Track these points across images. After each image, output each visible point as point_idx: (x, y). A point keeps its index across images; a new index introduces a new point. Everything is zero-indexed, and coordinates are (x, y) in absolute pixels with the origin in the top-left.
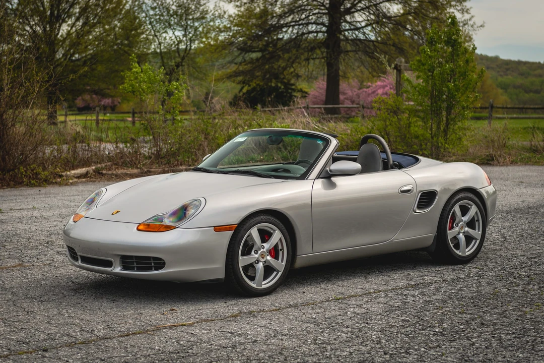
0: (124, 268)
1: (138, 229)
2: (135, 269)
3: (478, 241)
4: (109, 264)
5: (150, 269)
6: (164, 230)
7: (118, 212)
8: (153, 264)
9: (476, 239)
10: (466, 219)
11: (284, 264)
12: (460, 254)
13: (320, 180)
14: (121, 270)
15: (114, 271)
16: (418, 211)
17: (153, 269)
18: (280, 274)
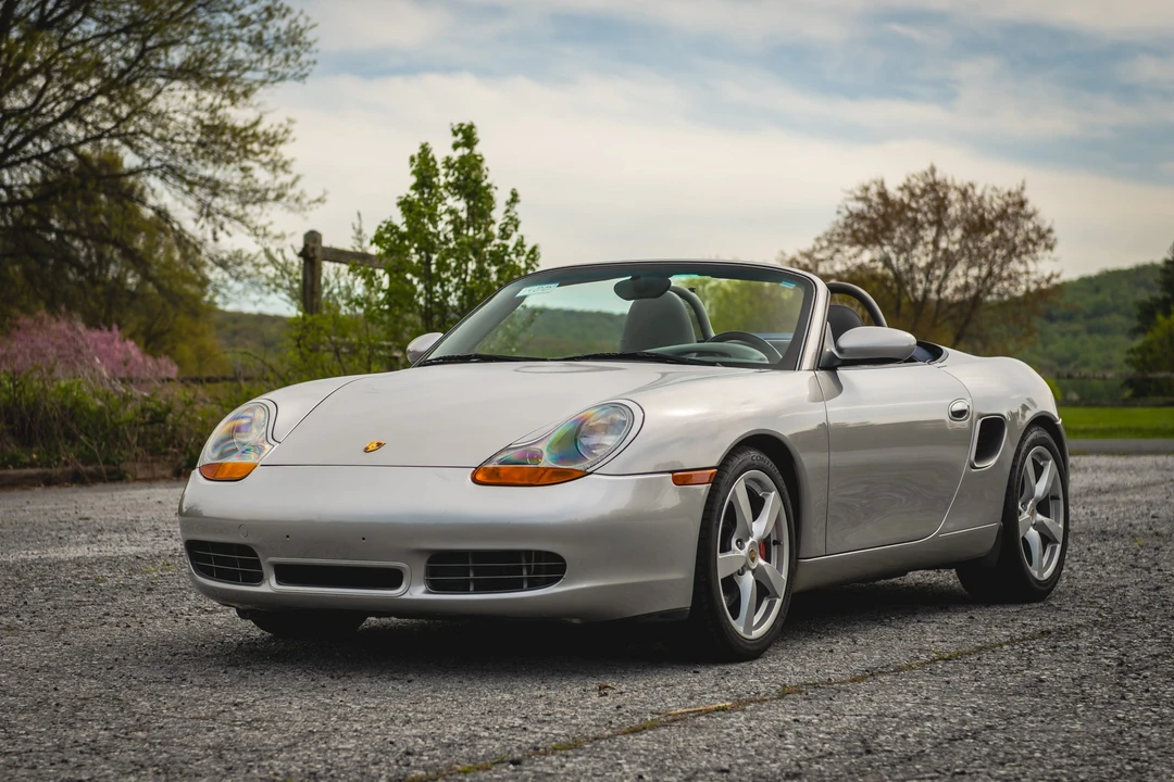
0: (435, 586)
1: (475, 480)
2: (471, 588)
3: (1059, 547)
4: (393, 578)
5: (518, 587)
6: (555, 480)
7: (379, 445)
8: (525, 572)
9: (1057, 542)
10: (1040, 488)
11: (784, 576)
12: (1036, 574)
13: (822, 374)
14: (427, 592)
15: (407, 596)
16: (977, 465)
17: (525, 586)
18: (779, 602)
